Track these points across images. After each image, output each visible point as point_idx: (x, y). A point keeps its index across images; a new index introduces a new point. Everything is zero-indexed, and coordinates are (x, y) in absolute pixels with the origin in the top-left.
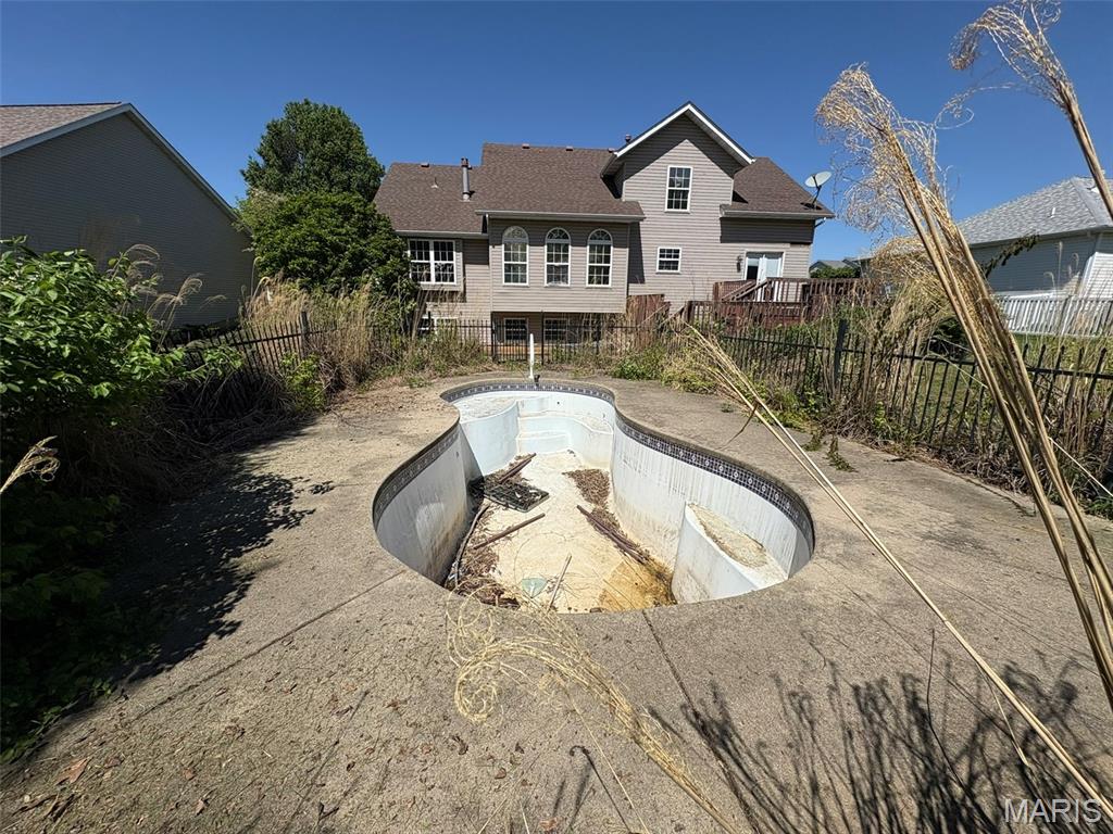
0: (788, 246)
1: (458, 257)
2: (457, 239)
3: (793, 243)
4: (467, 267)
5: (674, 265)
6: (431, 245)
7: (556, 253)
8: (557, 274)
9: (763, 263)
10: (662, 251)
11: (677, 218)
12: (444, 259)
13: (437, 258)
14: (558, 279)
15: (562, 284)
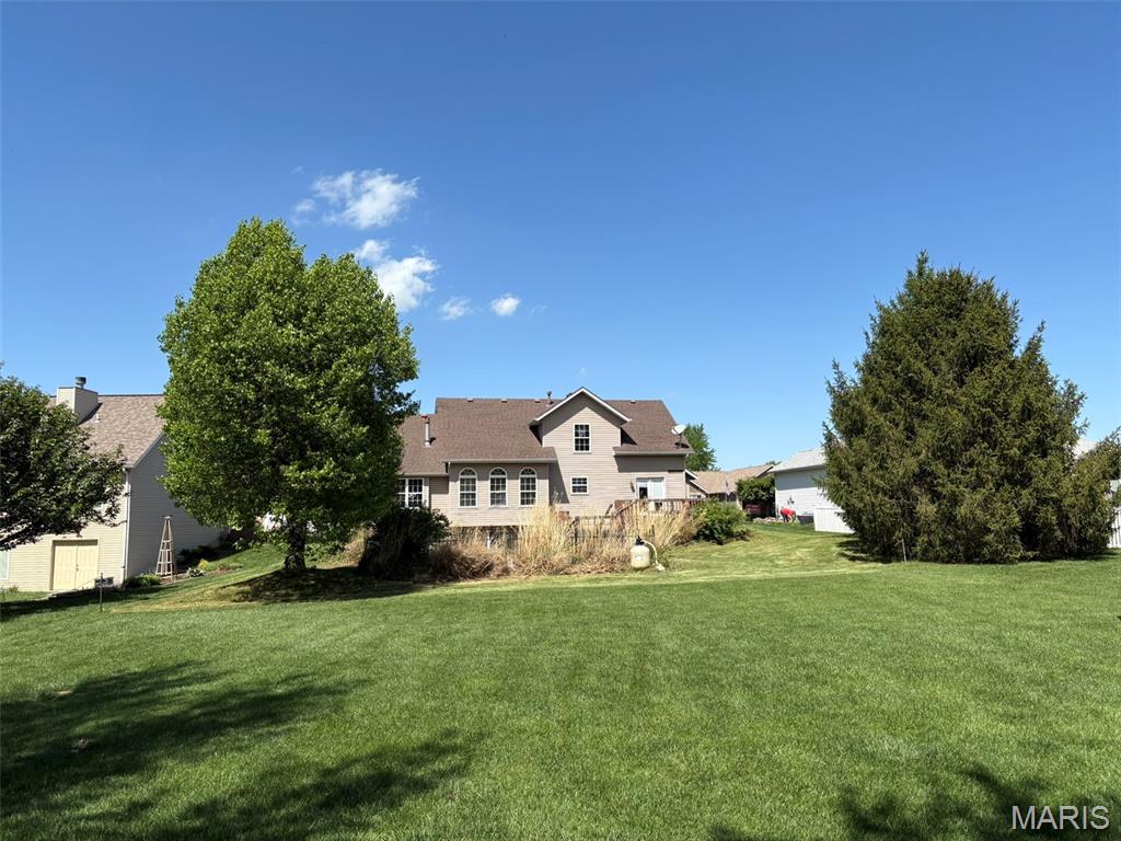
0: (666, 473)
1: (425, 490)
2: (425, 477)
3: (670, 471)
4: (433, 496)
5: (584, 489)
6: (407, 482)
7: (498, 484)
8: (497, 499)
9: (650, 486)
10: (574, 479)
11: (582, 456)
12: (415, 491)
13: (410, 490)
14: (498, 502)
15: (501, 506)
